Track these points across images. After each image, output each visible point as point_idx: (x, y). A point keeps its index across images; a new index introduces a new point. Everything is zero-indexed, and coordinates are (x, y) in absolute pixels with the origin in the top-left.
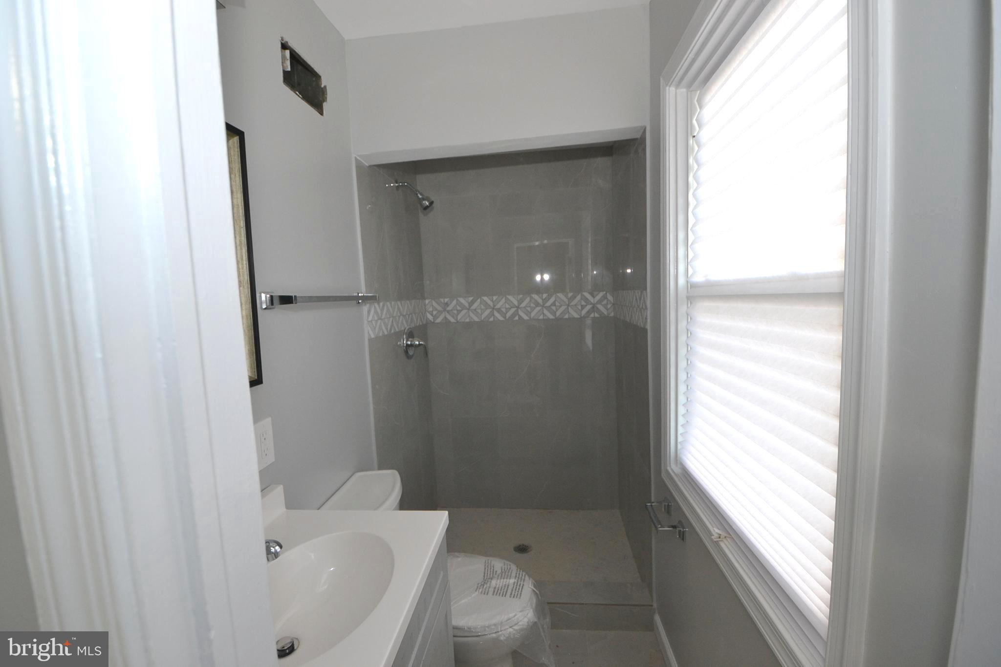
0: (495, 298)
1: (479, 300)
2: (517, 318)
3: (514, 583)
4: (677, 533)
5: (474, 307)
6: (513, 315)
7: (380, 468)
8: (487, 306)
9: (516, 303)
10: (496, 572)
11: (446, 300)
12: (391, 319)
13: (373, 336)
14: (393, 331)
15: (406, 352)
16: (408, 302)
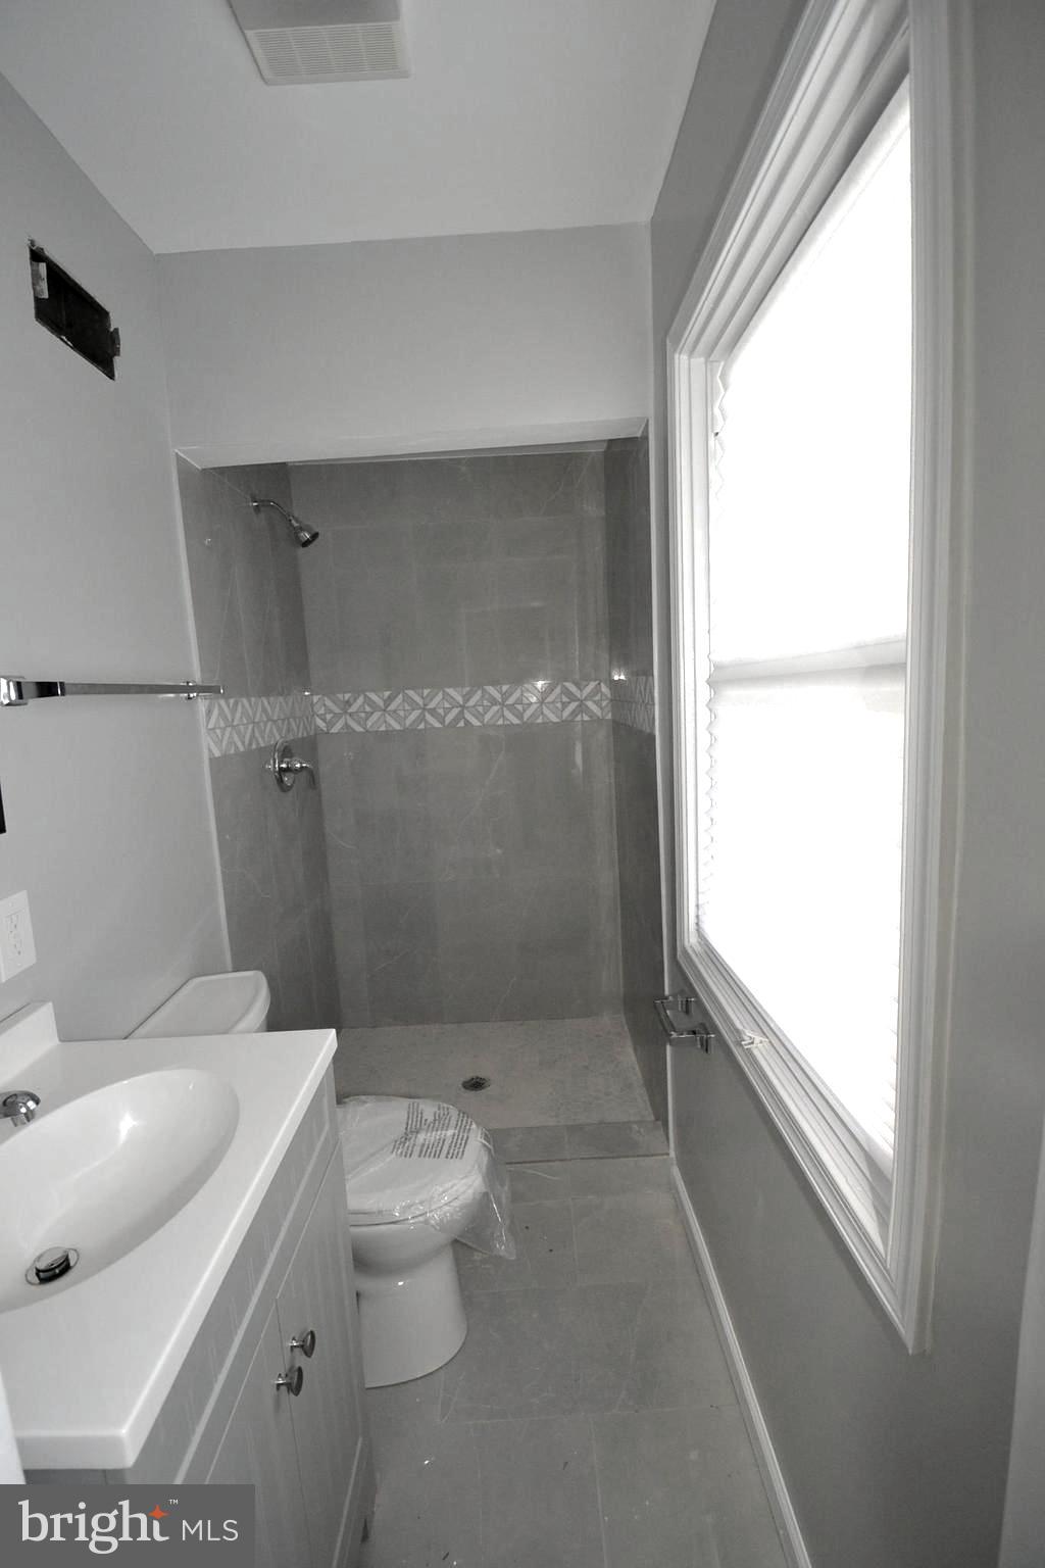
0: (426, 692)
1: (401, 696)
2: (462, 724)
3: (454, 1135)
4: (699, 1043)
5: (392, 707)
6: (456, 720)
7: (236, 969)
8: (414, 705)
9: (460, 699)
10: (426, 1120)
11: (347, 696)
12: (250, 727)
13: (217, 754)
14: (254, 746)
15: (280, 781)
16: (281, 699)
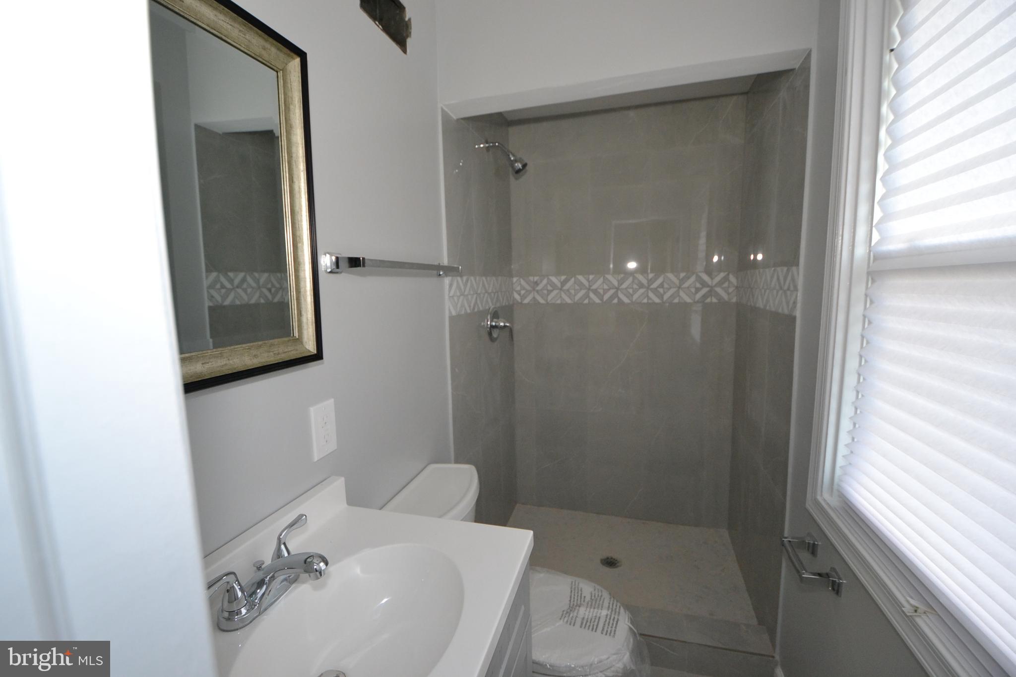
0: (591, 277)
1: (573, 279)
2: (616, 301)
3: (607, 615)
4: (831, 584)
5: (566, 287)
6: (612, 298)
7: (457, 461)
8: (581, 284)
9: (616, 283)
10: (585, 597)
11: (536, 278)
12: (475, 296)
13: (454, 313)
14: (476, 310)
15: (490, 334)
16: (494, 278)
